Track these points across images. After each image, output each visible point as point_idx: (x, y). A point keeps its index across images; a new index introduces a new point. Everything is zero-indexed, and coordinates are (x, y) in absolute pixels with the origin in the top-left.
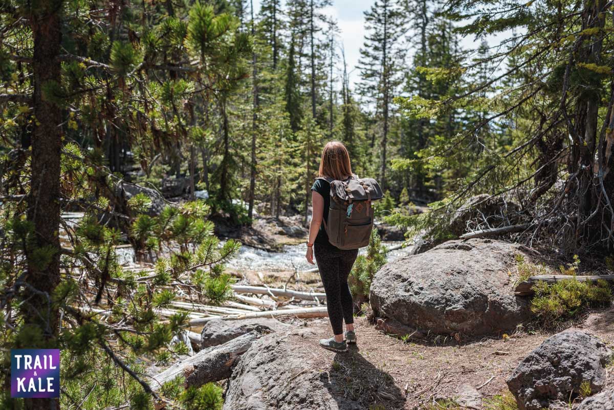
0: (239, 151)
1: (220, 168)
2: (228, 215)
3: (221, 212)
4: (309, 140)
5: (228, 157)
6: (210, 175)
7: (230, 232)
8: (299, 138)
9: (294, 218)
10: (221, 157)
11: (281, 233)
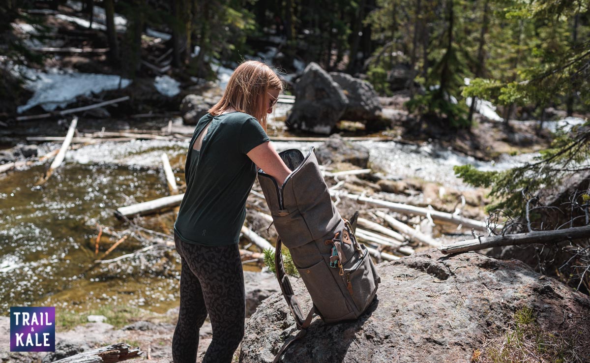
0: (463, 46)
1: (441, 63)
2: (444, 116)
3: (437, 111)
4: (553, 38)
5: (451, 52)
6: (430, 70)
7: (444, 134)
8: (543, 35)
9: (527, 123)
10: (444, 51)
11: (504, 140)
